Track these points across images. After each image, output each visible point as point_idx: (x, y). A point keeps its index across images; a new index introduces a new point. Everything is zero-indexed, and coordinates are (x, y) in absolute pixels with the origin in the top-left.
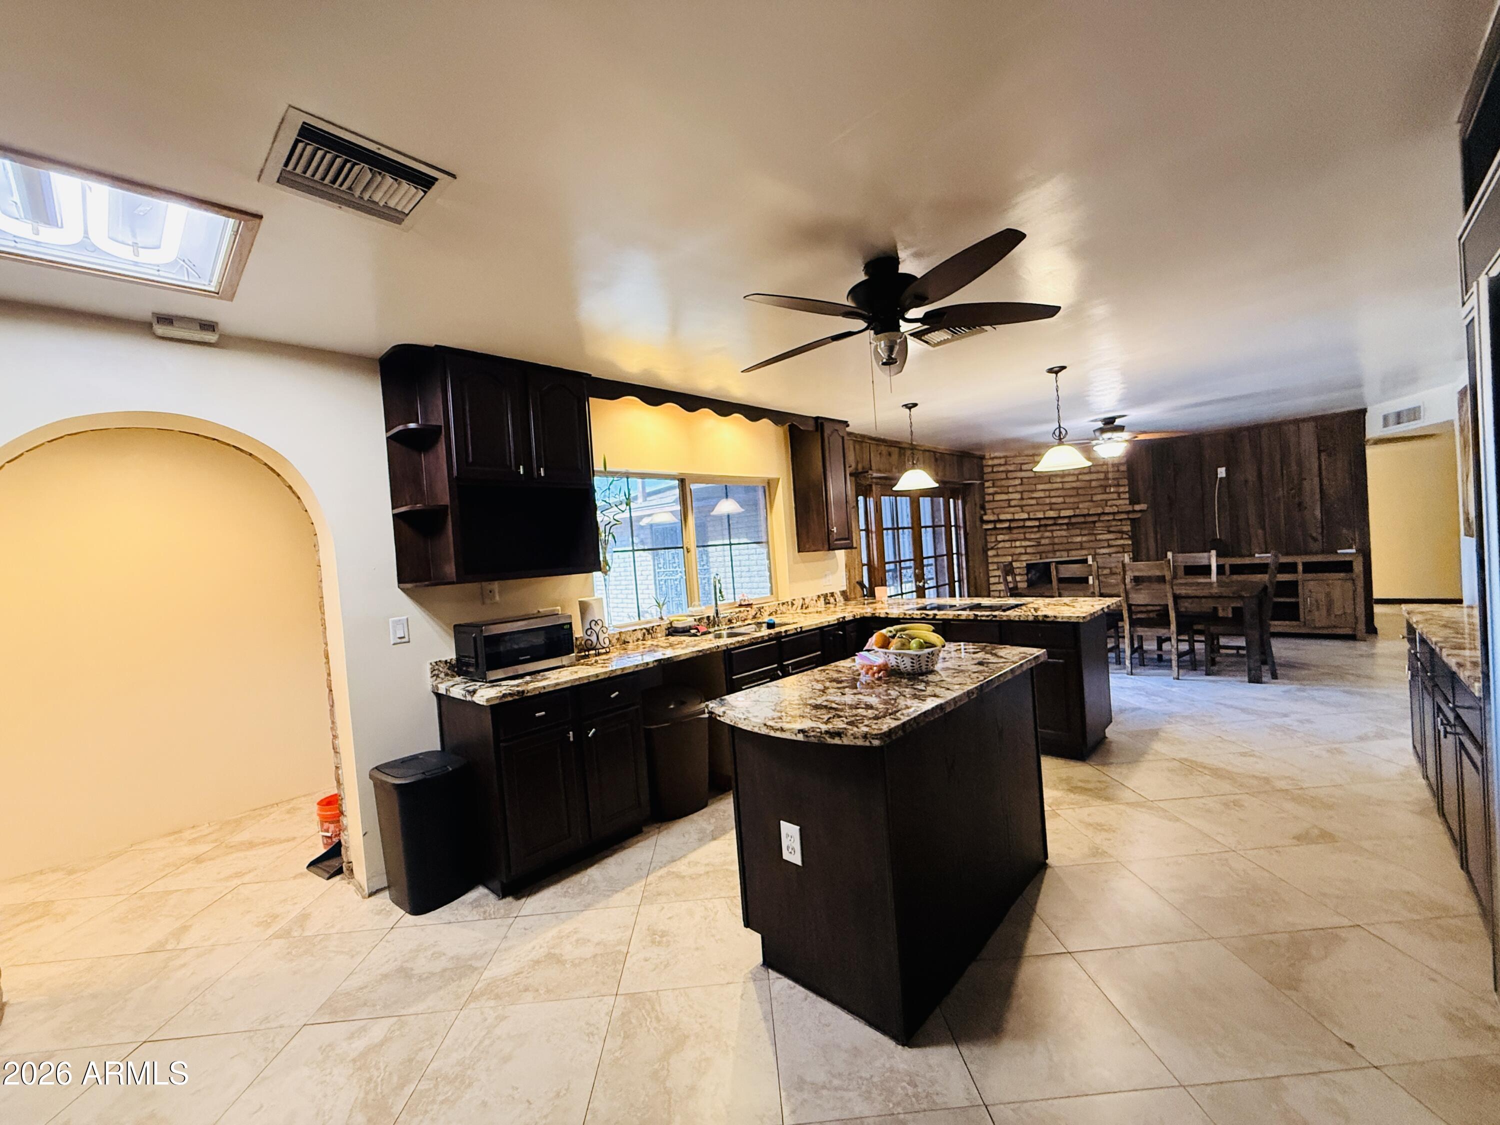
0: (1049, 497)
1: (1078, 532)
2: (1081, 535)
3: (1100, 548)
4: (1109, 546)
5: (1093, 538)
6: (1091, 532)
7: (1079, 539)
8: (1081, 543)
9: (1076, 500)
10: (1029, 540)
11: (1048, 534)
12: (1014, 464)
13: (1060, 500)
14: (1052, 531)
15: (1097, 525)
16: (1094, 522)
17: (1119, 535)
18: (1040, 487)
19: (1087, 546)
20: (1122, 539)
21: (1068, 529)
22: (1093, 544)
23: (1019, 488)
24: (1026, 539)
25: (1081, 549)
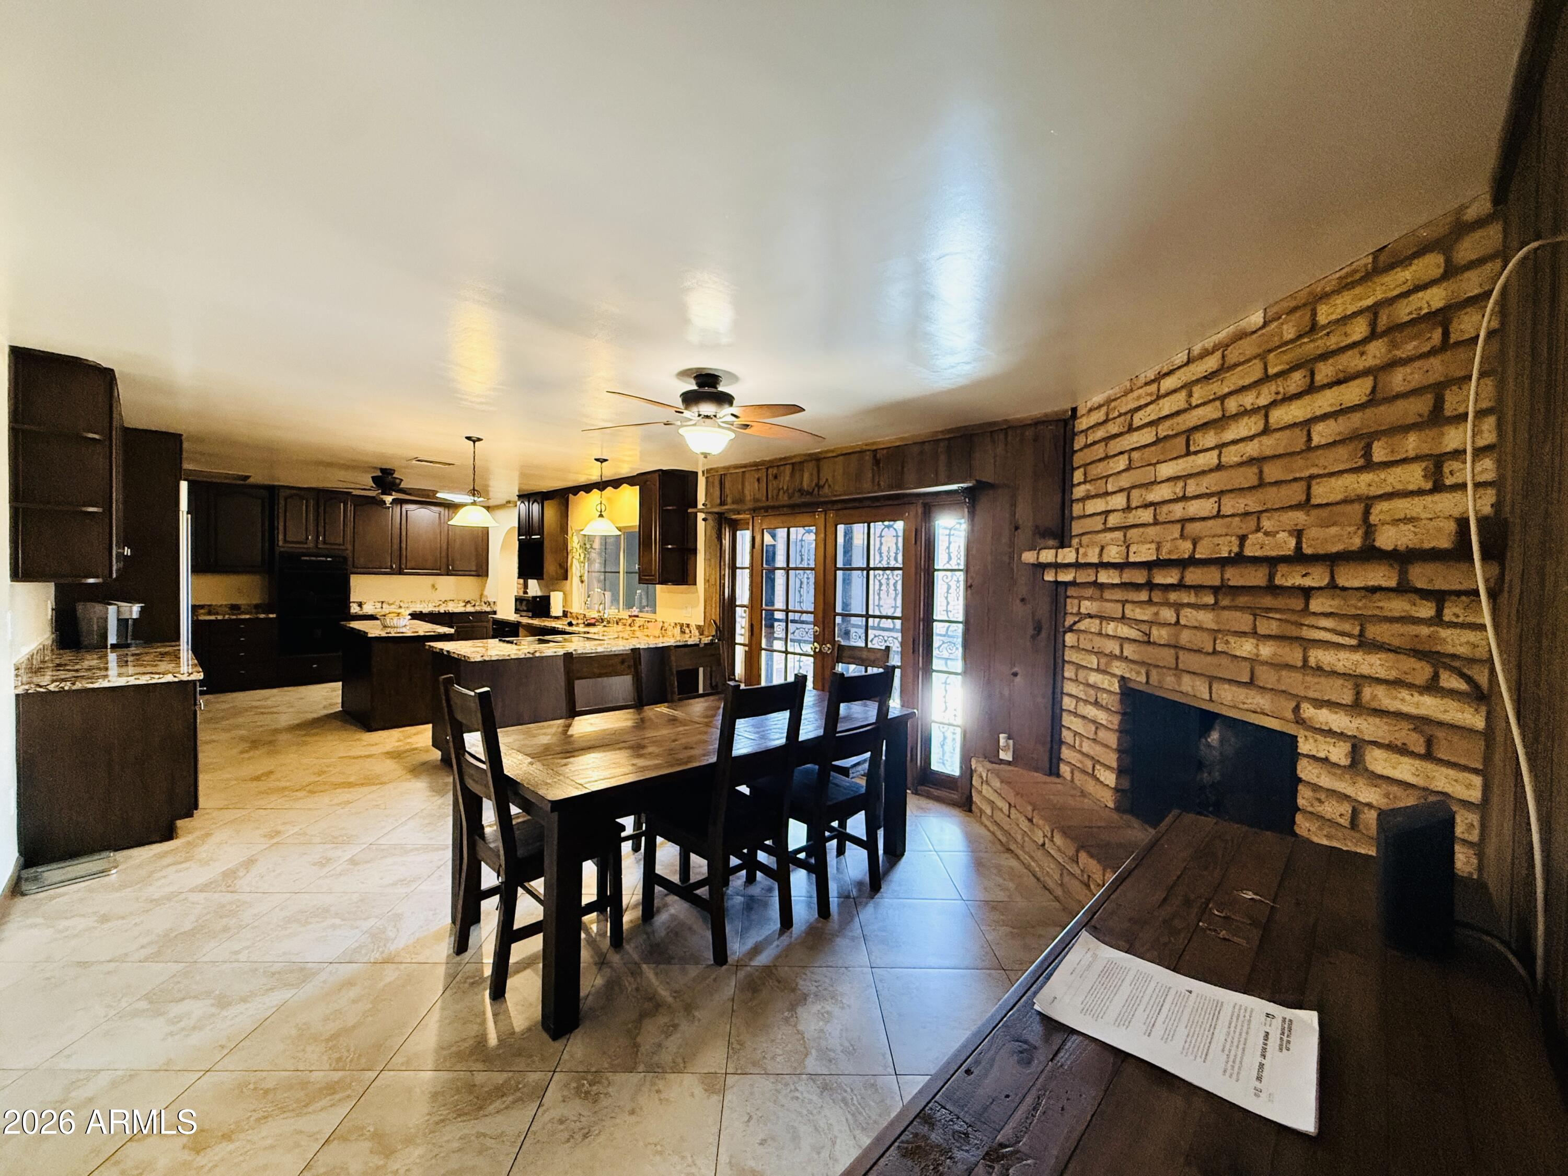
0: (1184, 498)
1: (1245, 622)
2: (1255, 634)
3: (1319, 703)
4: (1357, 707)
5: (1294, 655)
6: (1293, 631)
8: (1254, 661)
9: (1250, 503)
10: (1130, 622)
11: (1168, 615)
12: (1120, 415)
14: (1178, 607)
15: (1316, 605)
16: (1307, 593)
17: (1421, 671)
18: (1166, 470)
19: (1266, 677)
20: (1432, 687)
21: (1215, 607)
22: (1293, 682)
23: (1125, 481)
24: (1123, 618)
25: (1251, 684)
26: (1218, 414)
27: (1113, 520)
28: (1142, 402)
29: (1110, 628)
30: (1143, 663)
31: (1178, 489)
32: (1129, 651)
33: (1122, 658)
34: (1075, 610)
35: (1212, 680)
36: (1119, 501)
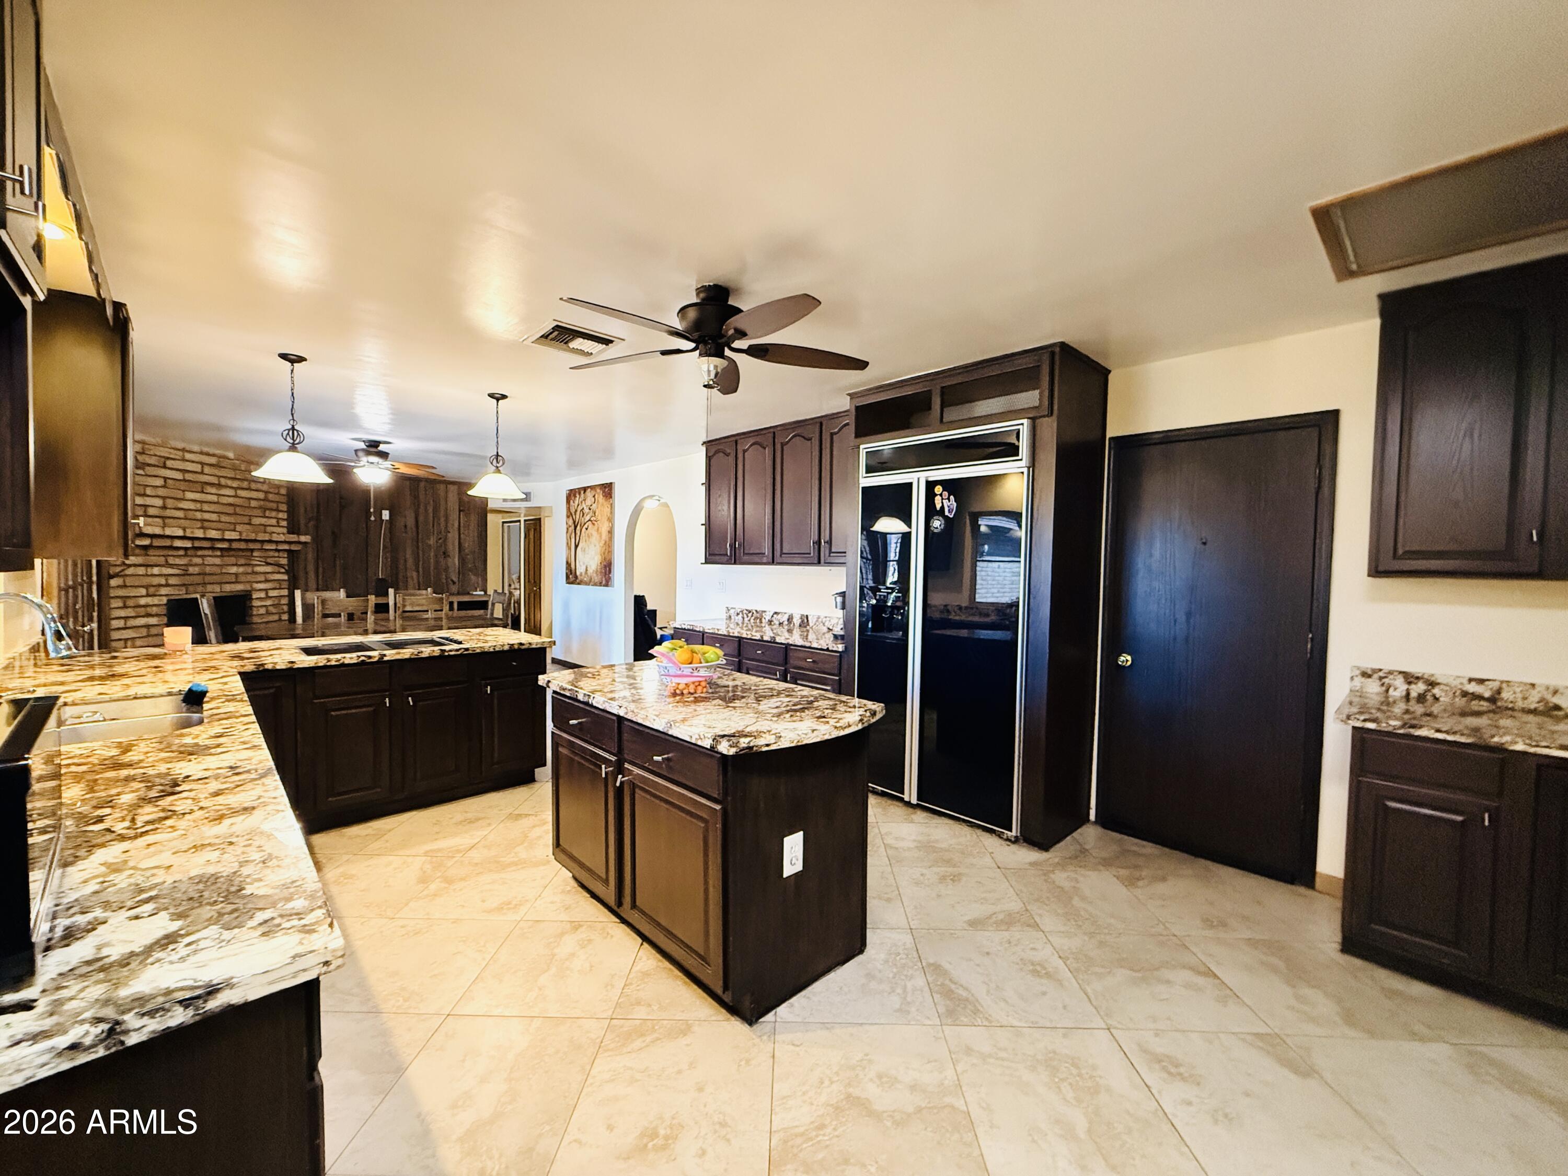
0: (201, 511)
1: (233, 560)
2: (236, 565)
3: (257, 582)
4: (267, 581)
5: (249, 570)
6: (248, 562)
7: (234, 570)
8: (236, 575)
10: (172, 566)
11: (198, 560)
12: (155, 455)
13: (214, 517)
14: (203, 557)
15: (255, 554)
16: (253, 550)
17: (276, 569)
18: (190, 495)
19: (242, 578)
20: (279, 573)
21: (222, 556)
22: (249, 578)
23: (161, 492)
24: (168, 565)
25: (236, 582)
26: (217, 482)
28: (172, 456)
29: (156, 571)
30: (184, 585)
31: (198, 506)
32: (172, 581)
33: (167, 585)
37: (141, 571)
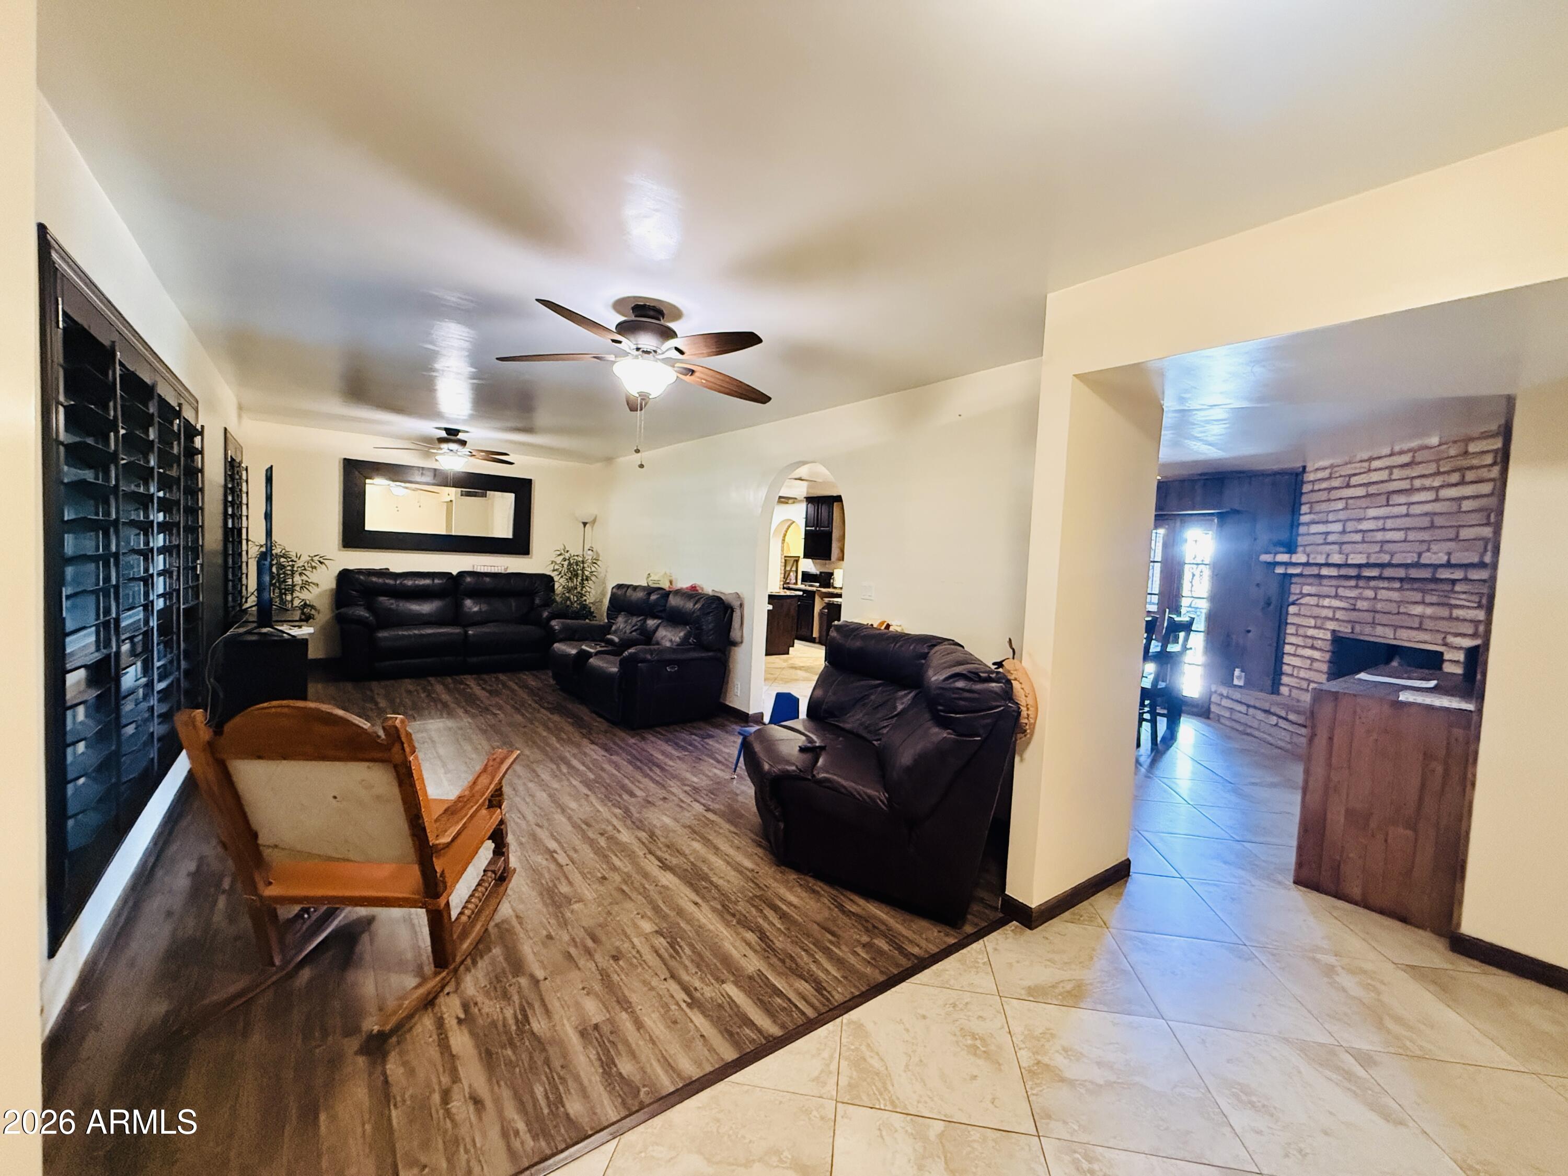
0: (1384, 529)
1: (1418, 596)
2: (1423, 603)
3: (1457, 635)
5: (1444, 612)
6: (1445, 600)
7: (1418, 610)
8: (1422, 617)
9: (1426, 536)
10: (1341, 598)
11: (1370, 593)
12: (1341, 476)
13: (1399, 536)
14: (1376, 589)
15: (1458, 588)
16: (1454, 582)
18: (1372, 513)
19: (1428, 624)
21: (1400, 589)
22: (1444, 626)
23: (1342, 515)
24: (1336, 596)
25: (1420, 628)
26: (1409, 487)
27: (1331, 538)
28: (1357, 471)
29: (1326, 602)
30: (1349, 622)
31: (1380, 524)
32: (1339, 615)
33: (1333, 619)
34: (1298, 591)
35: (1396, 628)
36: (1338, 527)
37: (1313, 601)
